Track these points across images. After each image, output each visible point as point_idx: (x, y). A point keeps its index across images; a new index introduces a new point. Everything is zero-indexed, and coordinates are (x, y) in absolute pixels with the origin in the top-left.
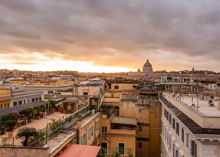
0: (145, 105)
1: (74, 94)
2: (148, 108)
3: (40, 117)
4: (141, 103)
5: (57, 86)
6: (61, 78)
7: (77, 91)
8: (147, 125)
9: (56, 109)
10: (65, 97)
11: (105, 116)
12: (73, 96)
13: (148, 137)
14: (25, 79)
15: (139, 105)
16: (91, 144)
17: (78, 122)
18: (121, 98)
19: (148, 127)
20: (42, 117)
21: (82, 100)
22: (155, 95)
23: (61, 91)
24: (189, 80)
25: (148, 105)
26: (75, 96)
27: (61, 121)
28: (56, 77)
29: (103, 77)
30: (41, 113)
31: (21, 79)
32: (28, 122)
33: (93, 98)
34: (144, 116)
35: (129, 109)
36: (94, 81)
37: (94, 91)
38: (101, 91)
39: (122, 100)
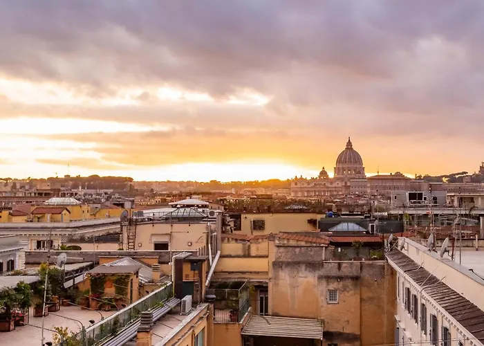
0: (347, 277)
1: (125, 247)
2: (356, 285)
3: (12, 323)
4: (335, 272)
5: (65, 225)
6: (79, 200)
7: (133, 238)
8: (352, 338)
9: (67, 298)
10: (94, 259)
11: (223, 316)
12: (121, 256)
17: (141, 335)
18: (272, 258)
19: (357, 344)
20: (20, 322)
21: (149, 266)
22: (377, 246)
23: (82, 240)
24: (472, 200)
25: (356, 279)
26: (129, 255)
27: (88, 335)
28: (64, 195)
29: (214, 194)
30: (18, 311)
33: (185, 260)
34: (344, 311)
35: (299, 291)
36: (188, 206)
37: (188, 239)
38: (210, 238)
39: (277, 265)
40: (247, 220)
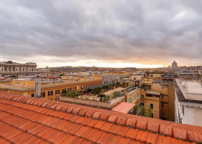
0: (166, 85)
2: (167, 87)
4: (163, 84)
7: (130, 77)
8: (166, 95)
9: (120, 86)
10: (124, 80)
11: (143, 90)
12: (128, 80)
13: (167, 102)
14: (110, 72)
15: (162, 85)
16: (135, 103)
17: (126, 92)
19: (167, 97)
22: (172, 80)
23: (124, 77)
24: (198, 71)
25: (167, 85)
27: (119, 91)
31: (109, 72)
32: (107, 91)
33: (137, 81)
34: (165, 91)
35: (157, 87)
36: (140, 72)
37: (139, 78)
38: (142, 78)
39: (153, 82)
40: (150, 75)
